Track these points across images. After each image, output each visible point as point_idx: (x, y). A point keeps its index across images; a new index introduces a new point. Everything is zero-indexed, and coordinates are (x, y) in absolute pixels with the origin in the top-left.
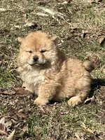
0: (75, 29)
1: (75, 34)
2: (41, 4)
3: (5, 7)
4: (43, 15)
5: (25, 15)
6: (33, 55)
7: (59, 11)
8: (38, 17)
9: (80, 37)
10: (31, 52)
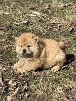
0: (54, 23)
1: (54, 26)
2: (31, 9)
3: (9, 12)
4: (33, 15)
5: (22, 16)
6: (23, 48)
7: (43, 12)
8: (30, 17)
9: (57, 28)
10: (22, 46)
